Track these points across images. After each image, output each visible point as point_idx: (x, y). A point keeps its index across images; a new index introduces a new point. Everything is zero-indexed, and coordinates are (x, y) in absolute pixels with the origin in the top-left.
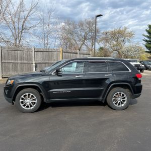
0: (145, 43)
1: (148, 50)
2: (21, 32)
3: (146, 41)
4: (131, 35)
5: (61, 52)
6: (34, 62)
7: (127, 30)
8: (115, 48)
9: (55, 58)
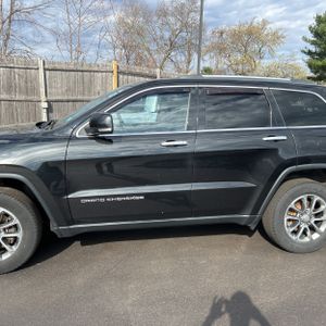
0: (307, 58)
1: (312, 75)
2: (9, 17)
3: (310, 53)
4: (277, 38)
5: (115, 72)
6: (43, 98)
7: (268, 27)
8: (240, 67)
9: (99, 88)
